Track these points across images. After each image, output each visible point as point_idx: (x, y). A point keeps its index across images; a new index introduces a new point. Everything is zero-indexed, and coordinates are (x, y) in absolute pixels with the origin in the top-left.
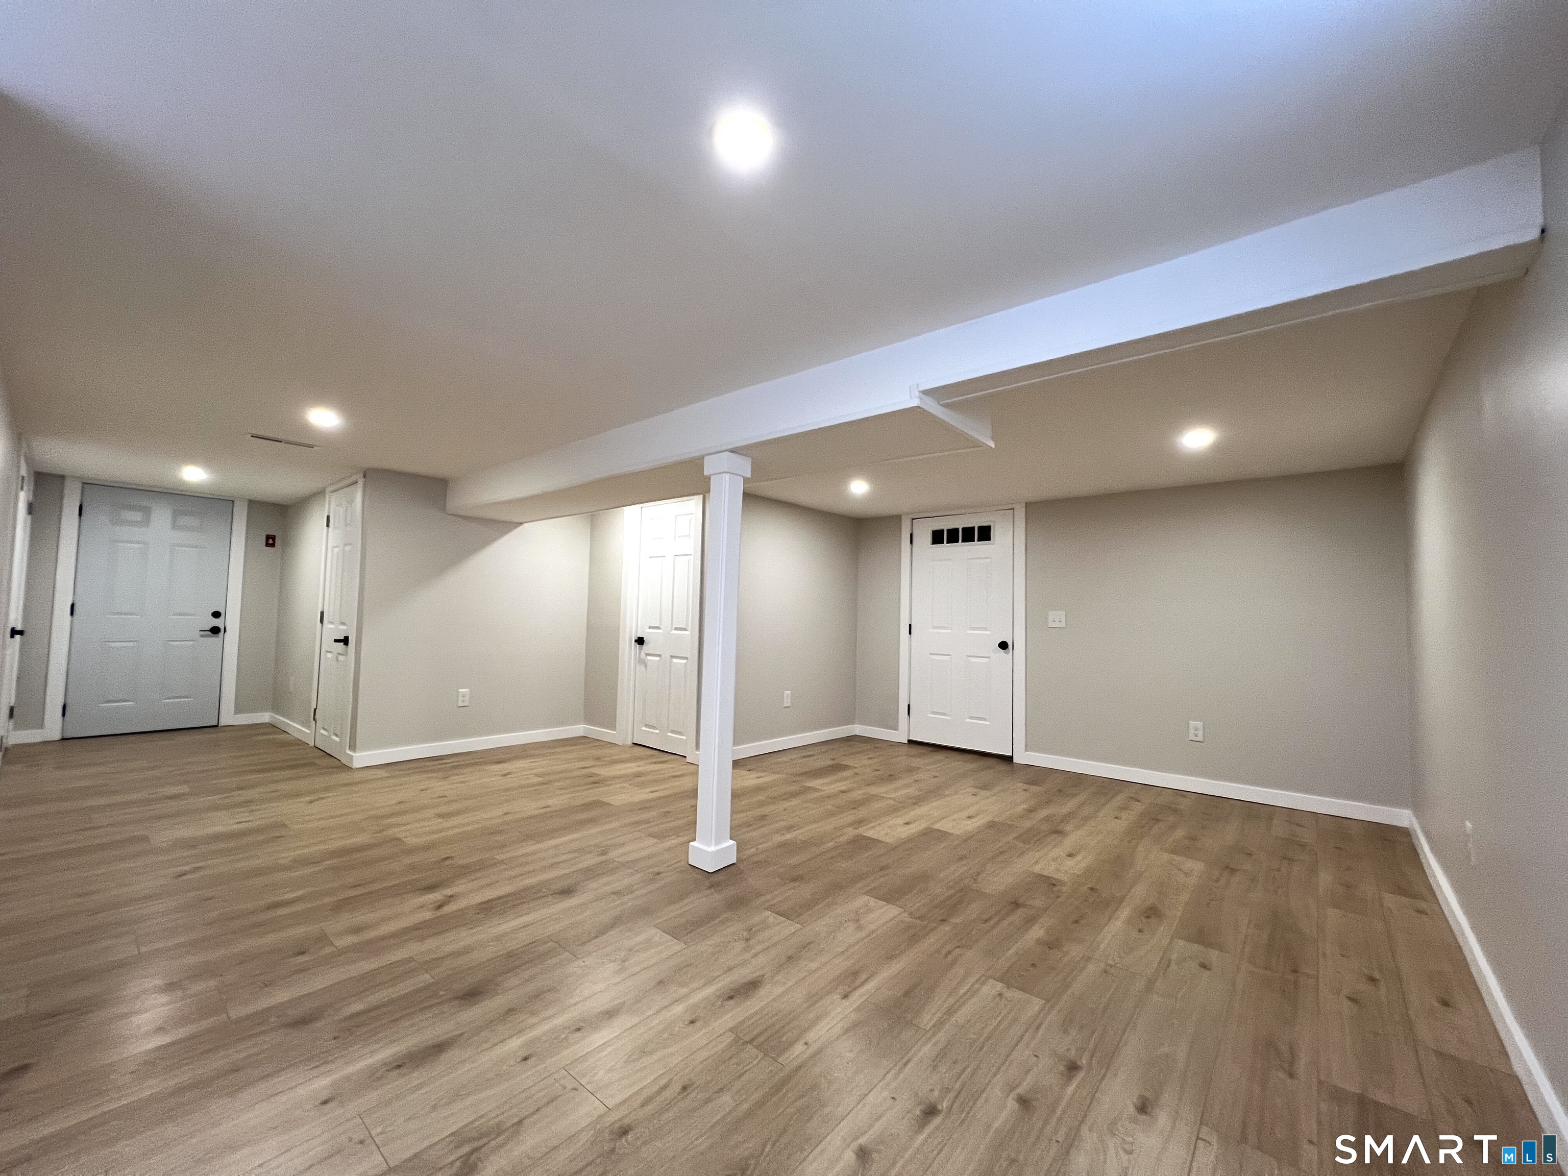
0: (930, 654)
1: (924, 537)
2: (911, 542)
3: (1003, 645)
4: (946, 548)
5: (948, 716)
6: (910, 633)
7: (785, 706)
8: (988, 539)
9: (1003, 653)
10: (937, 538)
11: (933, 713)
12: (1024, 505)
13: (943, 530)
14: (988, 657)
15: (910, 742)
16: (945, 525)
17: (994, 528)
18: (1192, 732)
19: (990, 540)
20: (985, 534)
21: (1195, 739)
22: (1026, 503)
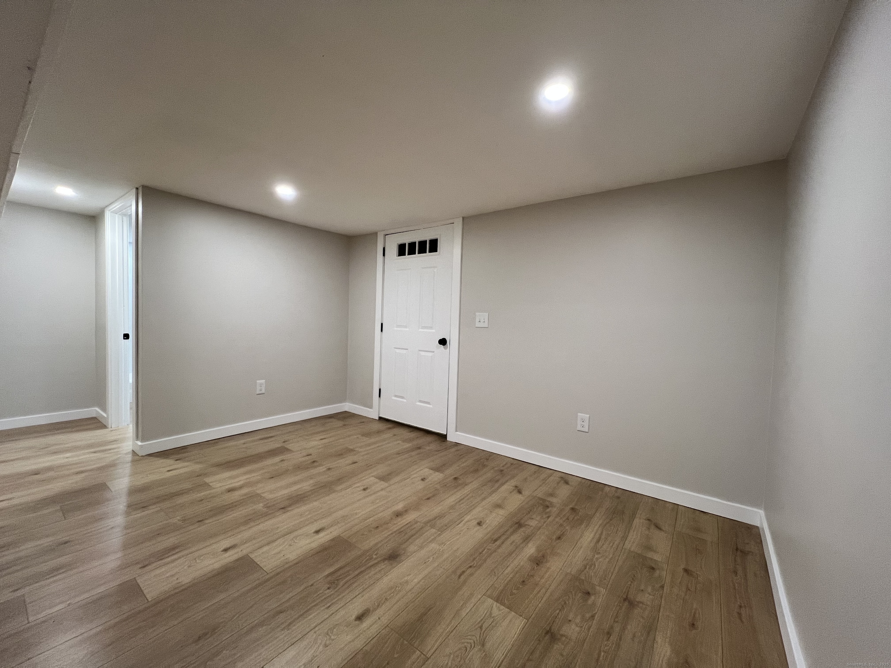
0: (395, 348)
1: (392, 250)
2: (384, 255)
3: (443, 342)
4: (408, 259)
5: (405, 399)
6: (382, 331)
7: (257, 393)
8: (436, 250)
9: (443, 349)
10: (402, 250)
11: (396, 396)
12: (461, 219)
13: (405, 244)
14: (433, 352)
15: (381, 418)
16: (407, 239)
17: (440, 240)
18: (579, 423)
19: (436, 251)
20: (434, 246)
21: (582, 429)
22: (463, 218)
